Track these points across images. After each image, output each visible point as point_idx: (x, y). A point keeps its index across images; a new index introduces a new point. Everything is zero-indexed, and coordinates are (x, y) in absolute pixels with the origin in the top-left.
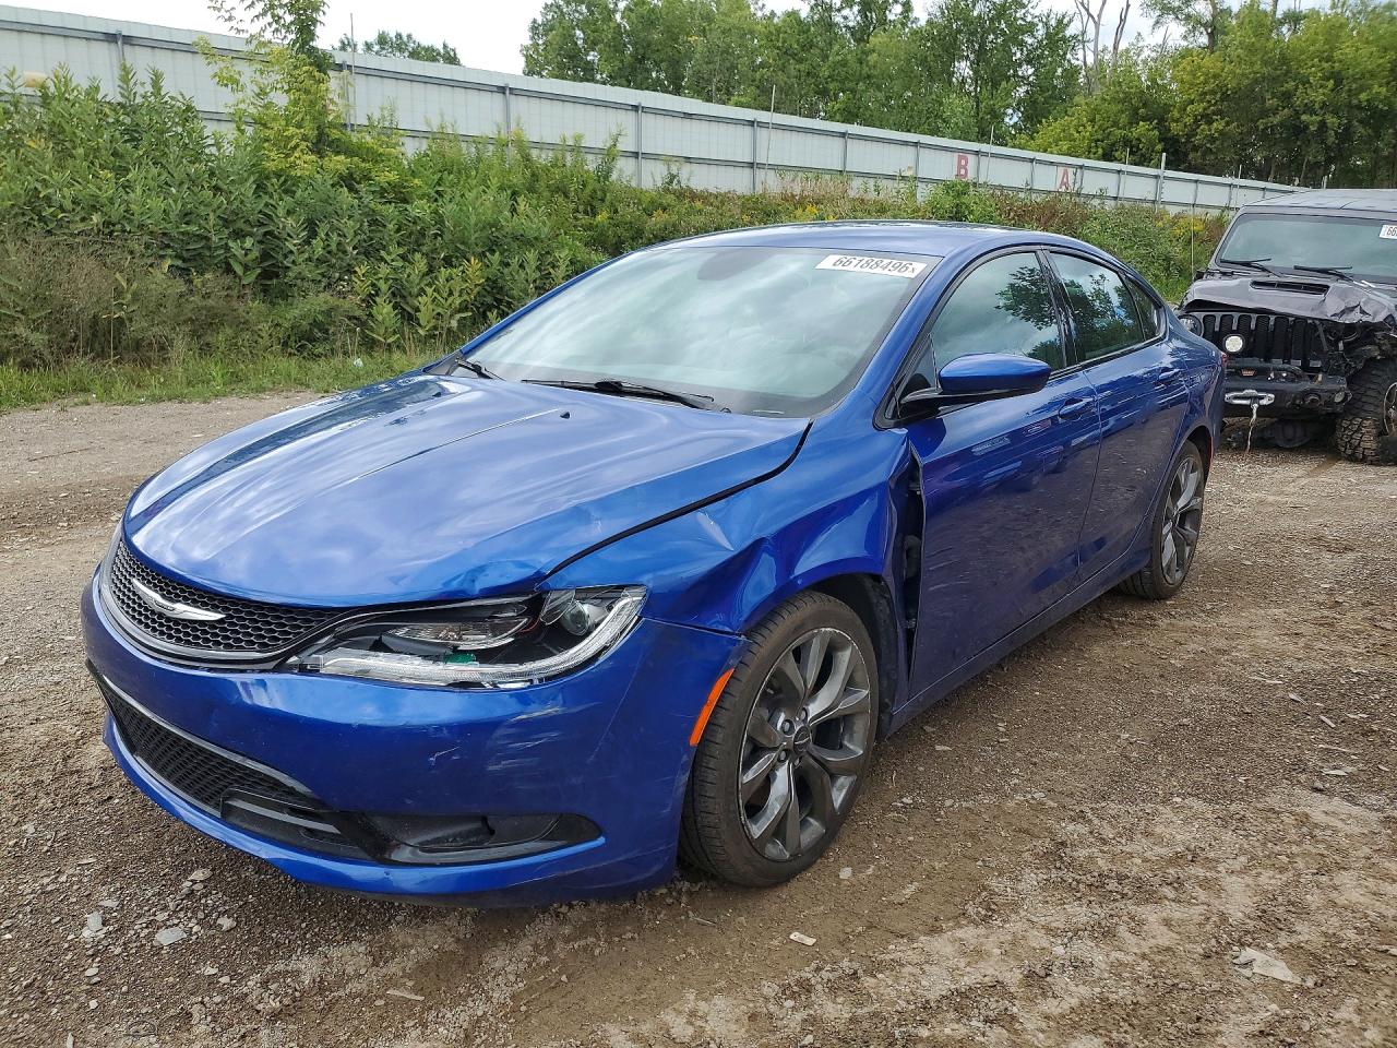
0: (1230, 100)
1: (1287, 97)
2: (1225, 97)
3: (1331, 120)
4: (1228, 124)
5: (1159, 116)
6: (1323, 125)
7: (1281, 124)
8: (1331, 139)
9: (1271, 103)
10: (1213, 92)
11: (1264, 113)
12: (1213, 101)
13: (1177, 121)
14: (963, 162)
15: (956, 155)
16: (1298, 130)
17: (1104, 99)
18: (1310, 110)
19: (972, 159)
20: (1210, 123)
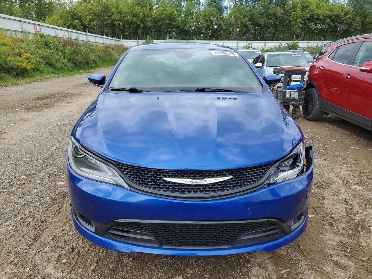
0: (97, 16)
1: (110, 16)
2: (95, 15)
3: (121, 23)
4: (98, 22)
5: (80, 18)
6: (119, 24)
7: (110, 23)
8: (121, 28)
9: (106, 18)
10: (92, 13)
11: (106, 20)
12: (93, 16)
13: (85, 20)
14: (36, 28)
15: (33, 25)
16: (114, 25)
17: (63, 13)
18: (115, 20)
19: (38, 26)
20: (93, 21)
